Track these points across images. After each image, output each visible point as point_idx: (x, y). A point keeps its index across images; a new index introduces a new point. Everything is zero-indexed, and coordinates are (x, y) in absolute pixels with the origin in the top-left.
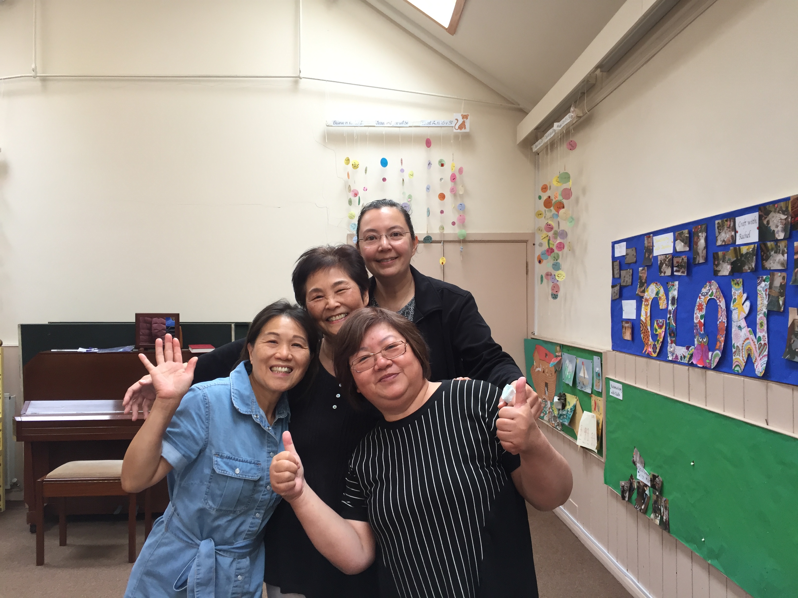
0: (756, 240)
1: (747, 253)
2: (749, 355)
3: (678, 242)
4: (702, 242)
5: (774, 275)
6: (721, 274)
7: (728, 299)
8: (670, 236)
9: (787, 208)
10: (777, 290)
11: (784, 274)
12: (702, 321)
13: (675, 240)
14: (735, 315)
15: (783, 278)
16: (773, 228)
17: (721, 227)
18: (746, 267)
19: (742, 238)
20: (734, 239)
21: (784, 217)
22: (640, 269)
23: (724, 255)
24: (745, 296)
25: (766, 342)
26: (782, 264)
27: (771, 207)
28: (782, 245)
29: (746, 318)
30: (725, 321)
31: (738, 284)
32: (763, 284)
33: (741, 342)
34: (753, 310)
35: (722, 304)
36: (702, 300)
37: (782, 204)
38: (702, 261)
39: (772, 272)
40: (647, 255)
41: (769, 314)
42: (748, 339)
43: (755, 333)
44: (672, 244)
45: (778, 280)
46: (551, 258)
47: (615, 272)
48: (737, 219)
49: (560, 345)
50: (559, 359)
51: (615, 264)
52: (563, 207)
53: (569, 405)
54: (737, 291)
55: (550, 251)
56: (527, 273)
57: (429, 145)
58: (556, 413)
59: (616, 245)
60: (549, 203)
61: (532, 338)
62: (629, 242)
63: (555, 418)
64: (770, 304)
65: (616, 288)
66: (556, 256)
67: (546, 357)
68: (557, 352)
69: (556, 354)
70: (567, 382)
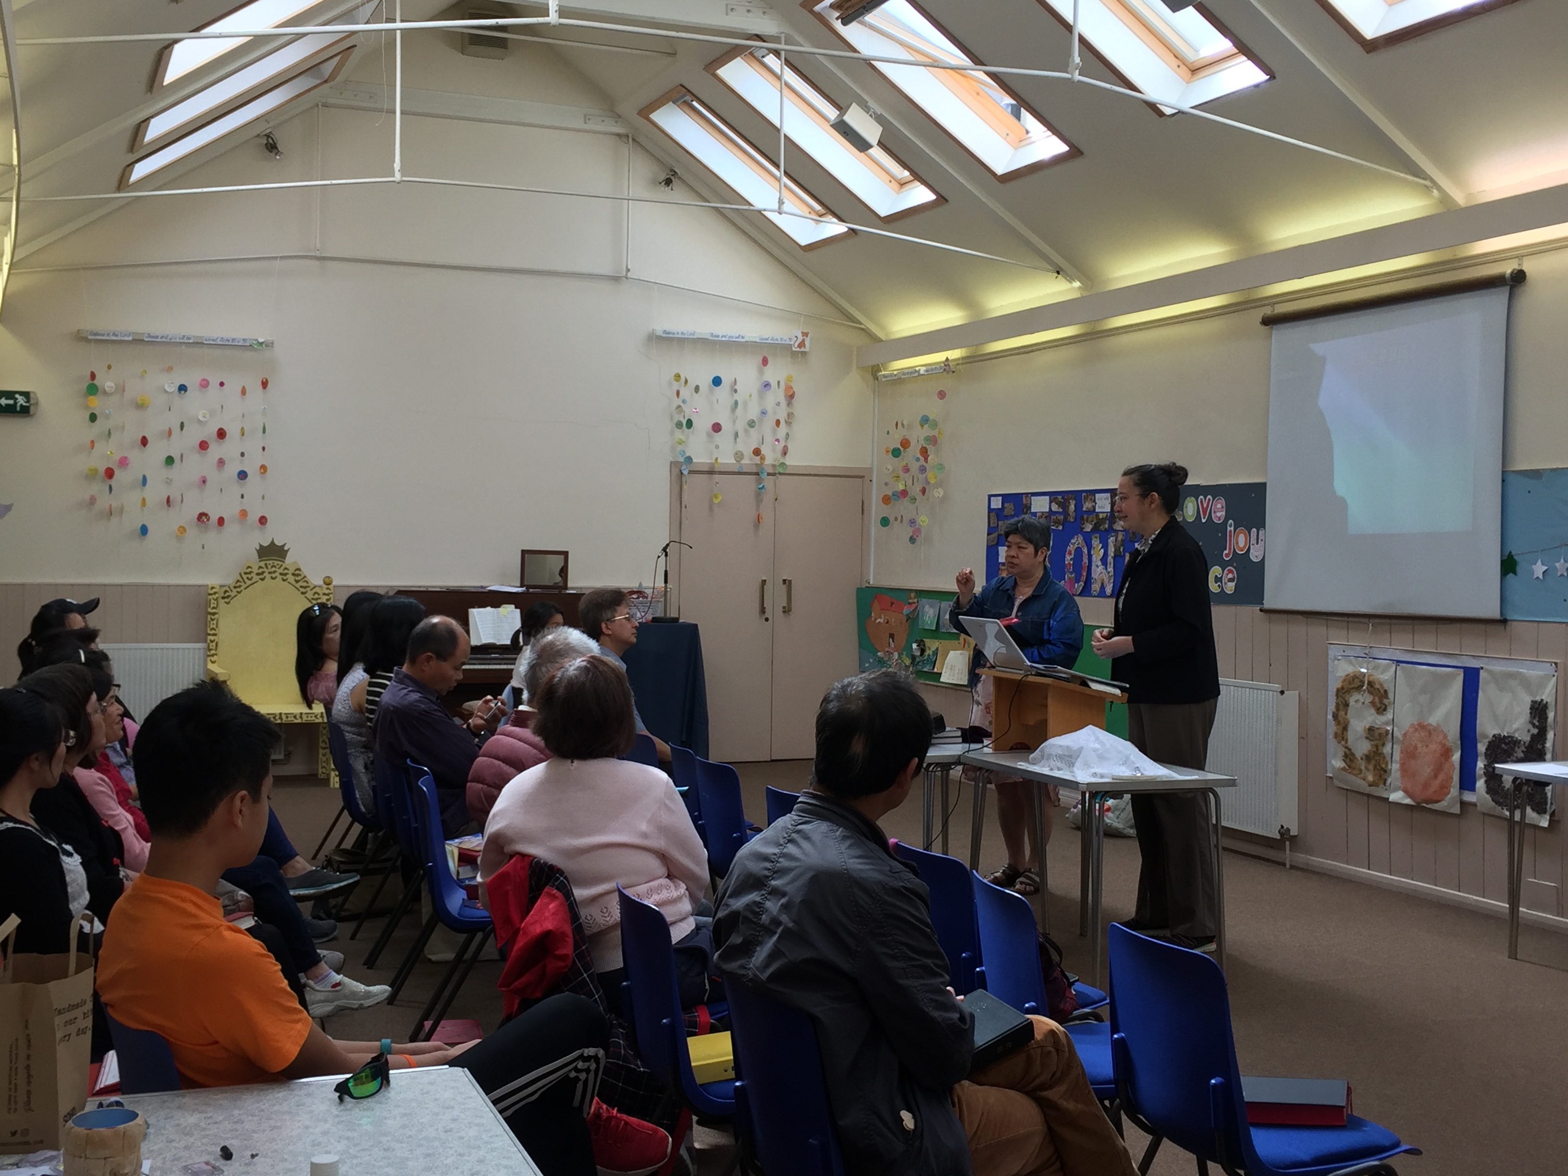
0: (1109, 510)
1: (1103, 518)
2: (1102, 584)
3: (1053, 504)
4: (1072, 507)
5: (1117, 533)
6: (1085, 530)
7: (1090, 547)
8: (1047, 498)
10: (1120, 543)
11: (1124, 533)
12: (1072, 562)
13: (1051, 502)
14: (1094, 558)
17: (1086, 498)
18: (1101, 527)
19: (1099, 508)
20: (1094, 507)
23: (1087, 518)
24: (1101, 545)
25: (1113, 572)
26: (1123, 527)
29: (1101, 560)
30: (1087, 562)
31: (1096, 537)
32: (1111, 538)
33: (1097, 575)
34: (1106, 554)
35: (1085, 550)
36: (1071, 548)
38: (1072, 520)
39: (1116, 531)
41: (1114, 558)
42: (1102, 573)
43: (1106, 569)
44: (1048, 505)
45: (1120, 537)
46: (906, 501)
47: (992, 522)
48: (1097, 495)
49: (916, 591)
50: (914, 606)
51: (991, 514)
52: (927, 452)
53: (930, 649)
54: (1096, 542)
55: (904, 493)
56: (863, 513)
57: (765, 362)
58: (908, 662)
59: (992, 498)
60: (905, 444)
61: (866, 587)
62: (1006, 498)
63: (907, 667)
64: (1115, 551)
65: (992, 536)
66: (912, 499)
67: (892, 606)
68: (911, 598)
69: (910, 601)
70: (926, 628)
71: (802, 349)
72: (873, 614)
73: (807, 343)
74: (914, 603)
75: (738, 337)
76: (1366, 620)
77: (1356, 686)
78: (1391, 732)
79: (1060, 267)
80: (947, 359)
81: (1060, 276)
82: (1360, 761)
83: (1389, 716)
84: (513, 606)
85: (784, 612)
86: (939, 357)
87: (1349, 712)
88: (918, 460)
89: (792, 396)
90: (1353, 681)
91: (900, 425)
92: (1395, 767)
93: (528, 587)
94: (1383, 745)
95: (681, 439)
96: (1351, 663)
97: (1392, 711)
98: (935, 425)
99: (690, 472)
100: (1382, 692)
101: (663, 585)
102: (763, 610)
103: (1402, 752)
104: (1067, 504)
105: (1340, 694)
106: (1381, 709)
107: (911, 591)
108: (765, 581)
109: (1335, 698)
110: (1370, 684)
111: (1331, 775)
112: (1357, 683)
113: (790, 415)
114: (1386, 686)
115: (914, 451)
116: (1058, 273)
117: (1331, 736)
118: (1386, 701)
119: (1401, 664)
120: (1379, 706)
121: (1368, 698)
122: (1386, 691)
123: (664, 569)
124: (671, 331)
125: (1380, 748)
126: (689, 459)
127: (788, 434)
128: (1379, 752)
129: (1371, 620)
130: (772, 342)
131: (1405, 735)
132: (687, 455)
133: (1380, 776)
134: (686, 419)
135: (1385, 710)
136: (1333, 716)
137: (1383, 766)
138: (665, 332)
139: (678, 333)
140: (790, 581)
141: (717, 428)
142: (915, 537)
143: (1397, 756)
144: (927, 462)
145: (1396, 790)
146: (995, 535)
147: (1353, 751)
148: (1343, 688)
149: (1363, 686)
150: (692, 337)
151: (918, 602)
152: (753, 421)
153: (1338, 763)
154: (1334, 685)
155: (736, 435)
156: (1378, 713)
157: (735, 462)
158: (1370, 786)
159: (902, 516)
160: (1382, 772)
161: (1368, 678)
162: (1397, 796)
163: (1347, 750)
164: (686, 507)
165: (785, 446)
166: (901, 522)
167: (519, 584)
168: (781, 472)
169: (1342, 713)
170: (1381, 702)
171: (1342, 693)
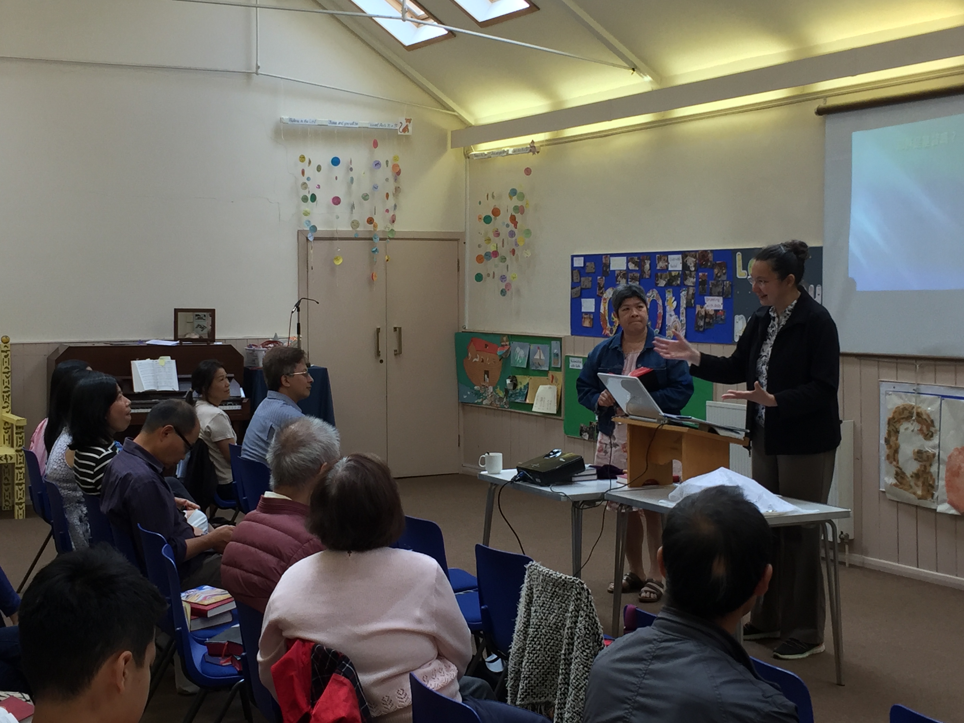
0: (681, 269)
1: (675, 276)
2: (676, 329)
3: (630, 263)
4: (647, 266)
5: (688, 289)
6: (659, 285)
7: (664, 300)
8: (624, 259)
9: (696, 256)
10: (691, 296)
11: (694, 288)
13: (627, 262)
14: (668, 308)
15: (694, 290)
16: (689, 264)
17: (660, 259)
18: (674, 283)
19: (672, 267)
20: (667, 267)
21: (694, 260)
22: (599, 277)
23: (661, 275)
24: (674, 298)
25: (685, 322)
26: (693, 283)
27: (687, 253)
28: (693, 274)
29: (675, 310)
30: (662, 312)
31: (669, 291)
32: (683, 293)
33: (671, 323)
34: (678, 306)
35: (660, 302)
37: (693, 253)
38: (647, 277)
39: (688, 287)
40: (605, 269)
41: (686, 309)
42: (675, 321)
43: (679, 318)
44: (626, 264)
45: (691, 291)
46: (496, 260)
47: (575, 278)
48: (669, 256)
49: (508, 335)
50: (506, 348)
51: (574, 271)
52: (515, 219)
53: (521, 384)
54: (669, 296)
55: (495, 254)
56: (458, 270)
57: (375, 144)
58: (502, 394)
59: (575, 258)
60: (496, 212)
61: (463, 332)
62: (587, 258)
63: (501, 399)
64: (687, 303)
65: (574, 290)
66: (502, 259)
67: (486, 347)
68: (504, 342)
69: (502, 343)
70: (517, 366)
71: (406, 133)
72: (470, 355)
73: (410, 128)
74: (506, 345)
75: (353, 124)
76: (914, 361)
77: (906, 416)
78: (937, 454)
79: (635, 65)
80: (533, 142)
81: (635, 73)
82: (910, 478)
83: (935, 441)
84: (169, 357)
85: (395, 355)
86: (525, 140)
87: (899, 438)
88: (508, 226)
89: (398, 173)
90: (903, 412)
91: (490, 197)
92: (942, 483)
93: (182, 340)
94: (931, 465)
95: (306, 211)
96: (901, 398)
97: (938, 437)
98: (522, 197)
99: (315, 239)
100: (929, 422)
101: (296, 335)
102: (378, 353)
103: (947, 471)
104: (643, 263)
105: (891, 423)
106: (929, 436)
107: (504, 335)
108: (379, 329)
109: (887, 426)
110: (919, 415)
111: (884, 490)
112: (906, 414)
113: (397, 190)
114: (932, 417)
115: (504, 218)
116: (634, 70)
117: (883, 458)
118: (932, 429)
119: (946, 399)
120: (927, 433)
121: (916, 426)
122: (932, 421)
123: (297, 322)
124: (296, 119)
125: (928, 468)
126: (314, 228)
127: (395, 206)
128: (927, 471)
129: (918, 362)
130: (381, 127)
131: (950, 457)
132: (312, 225)
133: (928, 491)
134: (311, 194)
135: (932, 436)
136: (886, 442)
137: (931, 483)
138: (291, 120)
139: (302, 121)
140: (400, 328)
141: (336, 201)
142: (507, 290)
143: (943, 474)
144: (516, 228)
145: (943, 502)
146: (578, 289)
147: (903, 470)
148: (893, 418)
149: (912, 417)
150: (313, 124)
151: (510, 344)
152: (367, 195)
153: (889, 480)
154: (885, 417)
155: (353, 207)
156: (925, 439)
157: (351, 229)
158: (919, 499)
159: (494, 273)
160: (930, 488)
161: (917, 410)
162: (943, 508)
163: (898, 470)
164: (312, 269)
165: (393, 215)
166: (494, 277)
167: (173, 338)
168: (391, 237)
169: (893, 438)
170: (928, 429)
171: (891, 422)
